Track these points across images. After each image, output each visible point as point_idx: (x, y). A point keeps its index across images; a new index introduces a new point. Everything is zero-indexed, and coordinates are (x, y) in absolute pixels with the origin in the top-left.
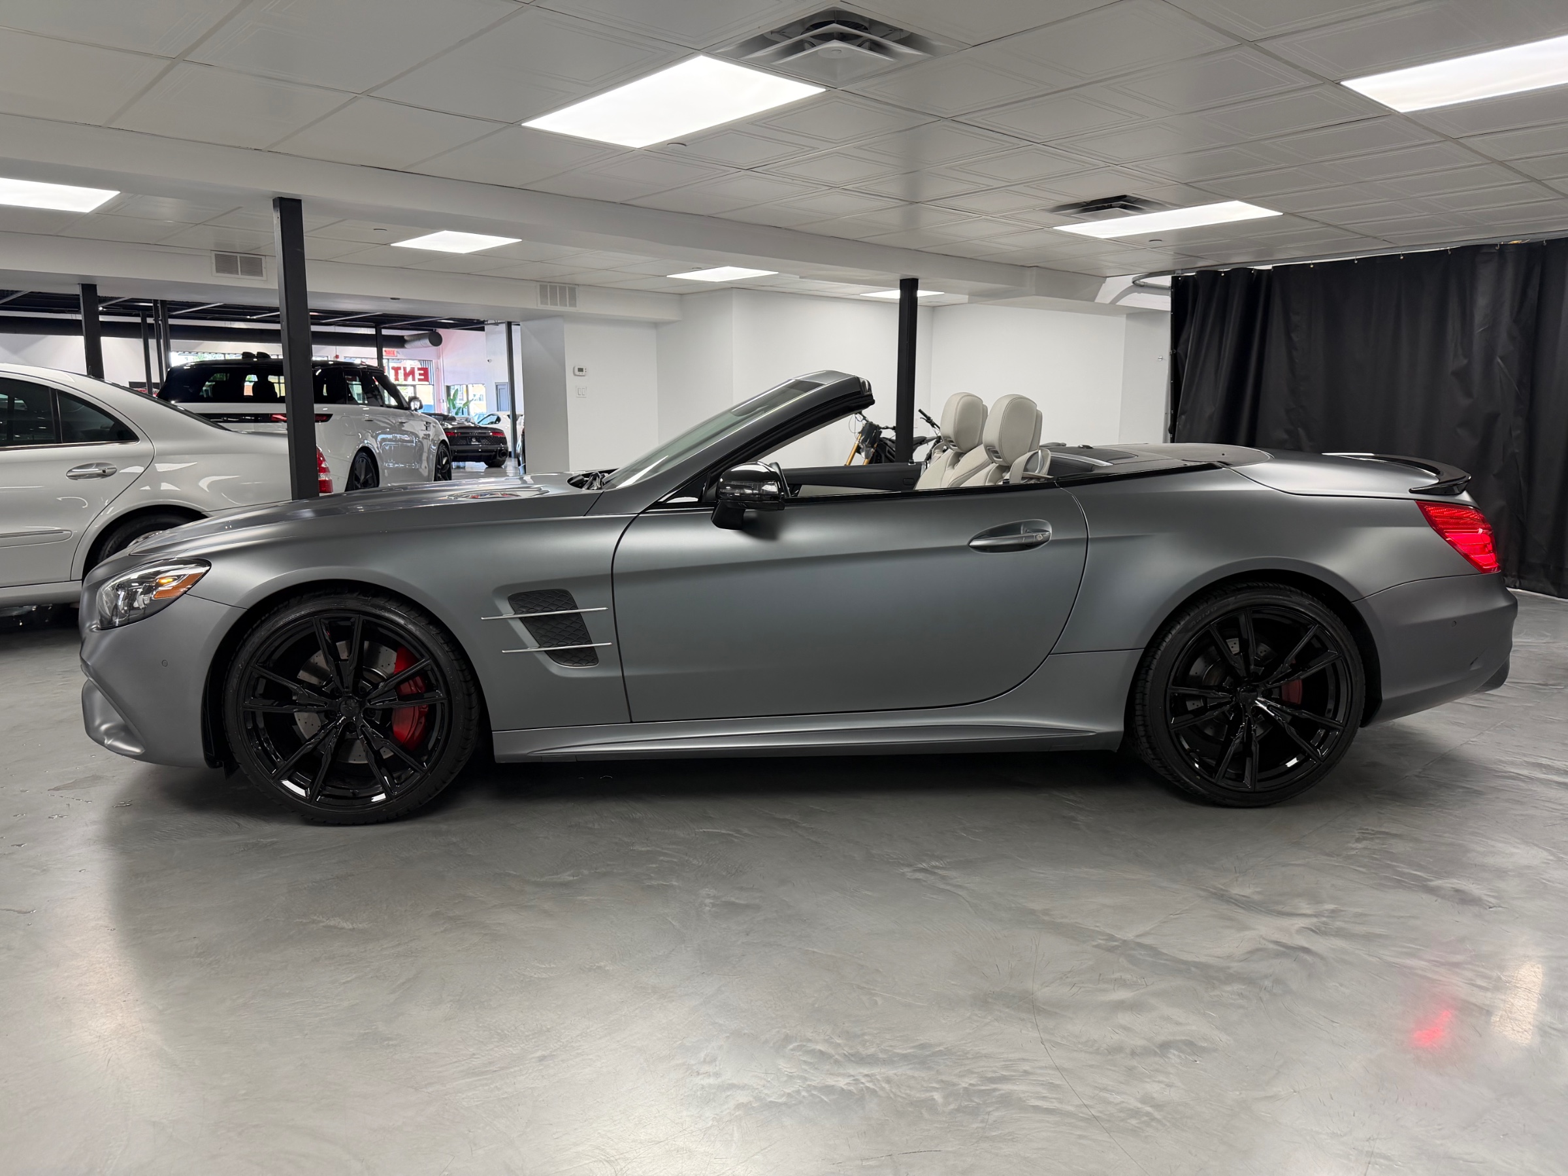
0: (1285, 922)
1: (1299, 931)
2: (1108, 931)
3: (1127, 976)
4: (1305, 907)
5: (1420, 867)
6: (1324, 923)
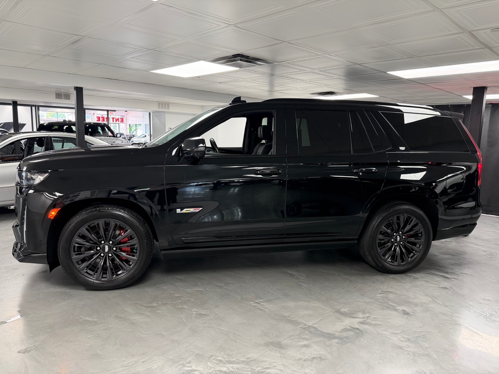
0: (353, 320)
1: (357, 323)
2: (305, 322)
3: (307, 337)
4: (361, 315)
5: (395, 303)
6: (365, 320)
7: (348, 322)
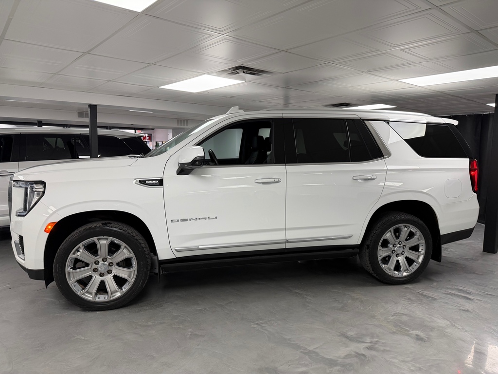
0: (360, 345)
1: (363, 348)
2: (306, 347)
3: (306, 363)
4: (368, 340)
5: (409, 326)
6: (372, 346)
7: (354, 347)
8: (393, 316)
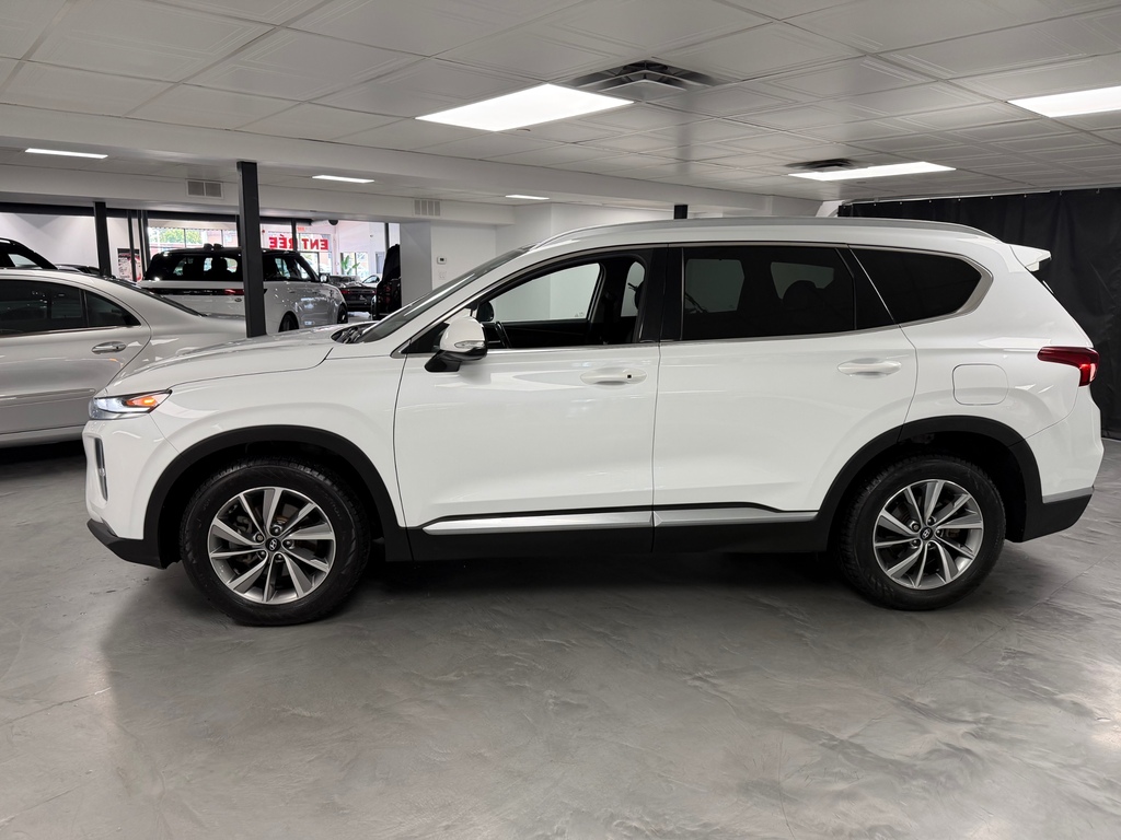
0: (953, 727)
1: (963, 736)
2: (829, 732)
3: (844, 771)
4: (967, 715)
5: (1048, 682)
6: (981, 729)
7: (940, 733)
8: (1004, 659)
